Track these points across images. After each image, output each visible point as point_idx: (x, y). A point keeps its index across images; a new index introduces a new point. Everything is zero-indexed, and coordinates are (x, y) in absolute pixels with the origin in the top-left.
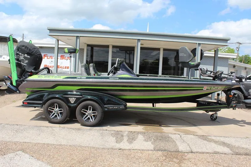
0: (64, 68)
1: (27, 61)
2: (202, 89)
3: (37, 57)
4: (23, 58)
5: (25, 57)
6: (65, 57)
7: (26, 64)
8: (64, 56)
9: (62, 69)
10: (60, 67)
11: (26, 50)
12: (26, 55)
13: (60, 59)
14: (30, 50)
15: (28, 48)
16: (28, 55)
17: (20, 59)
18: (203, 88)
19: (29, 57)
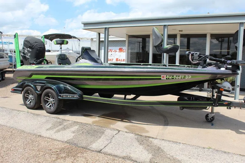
0: (122, 60)
1: (29, 54)
2: (160, 79)
3: (37, 50)
4: (27, 52)
5: (28, 51)
6: (123, 50)
7: (29, 56)
8: (122, 48)
9: (121, 62)
10: (119, 59)
11: (28, 44)
12: (29, 49)
13: (119, 52)
14: (31, 44)
15: (30, 42)
16: (30, 49)
17: (25, 53)
18: (161, 77)
19: (31, 50)
